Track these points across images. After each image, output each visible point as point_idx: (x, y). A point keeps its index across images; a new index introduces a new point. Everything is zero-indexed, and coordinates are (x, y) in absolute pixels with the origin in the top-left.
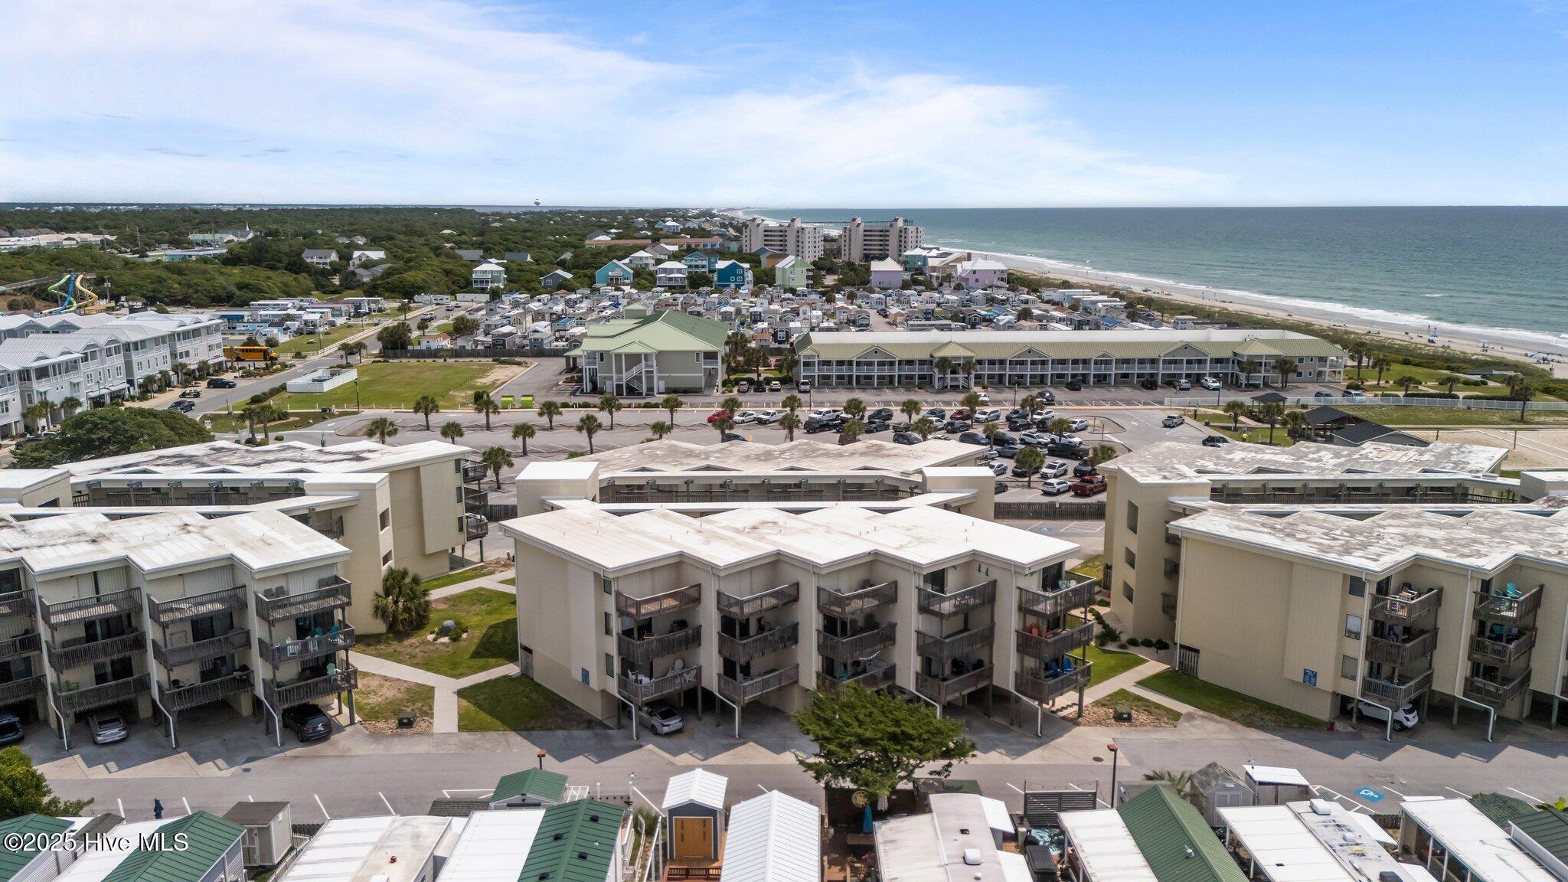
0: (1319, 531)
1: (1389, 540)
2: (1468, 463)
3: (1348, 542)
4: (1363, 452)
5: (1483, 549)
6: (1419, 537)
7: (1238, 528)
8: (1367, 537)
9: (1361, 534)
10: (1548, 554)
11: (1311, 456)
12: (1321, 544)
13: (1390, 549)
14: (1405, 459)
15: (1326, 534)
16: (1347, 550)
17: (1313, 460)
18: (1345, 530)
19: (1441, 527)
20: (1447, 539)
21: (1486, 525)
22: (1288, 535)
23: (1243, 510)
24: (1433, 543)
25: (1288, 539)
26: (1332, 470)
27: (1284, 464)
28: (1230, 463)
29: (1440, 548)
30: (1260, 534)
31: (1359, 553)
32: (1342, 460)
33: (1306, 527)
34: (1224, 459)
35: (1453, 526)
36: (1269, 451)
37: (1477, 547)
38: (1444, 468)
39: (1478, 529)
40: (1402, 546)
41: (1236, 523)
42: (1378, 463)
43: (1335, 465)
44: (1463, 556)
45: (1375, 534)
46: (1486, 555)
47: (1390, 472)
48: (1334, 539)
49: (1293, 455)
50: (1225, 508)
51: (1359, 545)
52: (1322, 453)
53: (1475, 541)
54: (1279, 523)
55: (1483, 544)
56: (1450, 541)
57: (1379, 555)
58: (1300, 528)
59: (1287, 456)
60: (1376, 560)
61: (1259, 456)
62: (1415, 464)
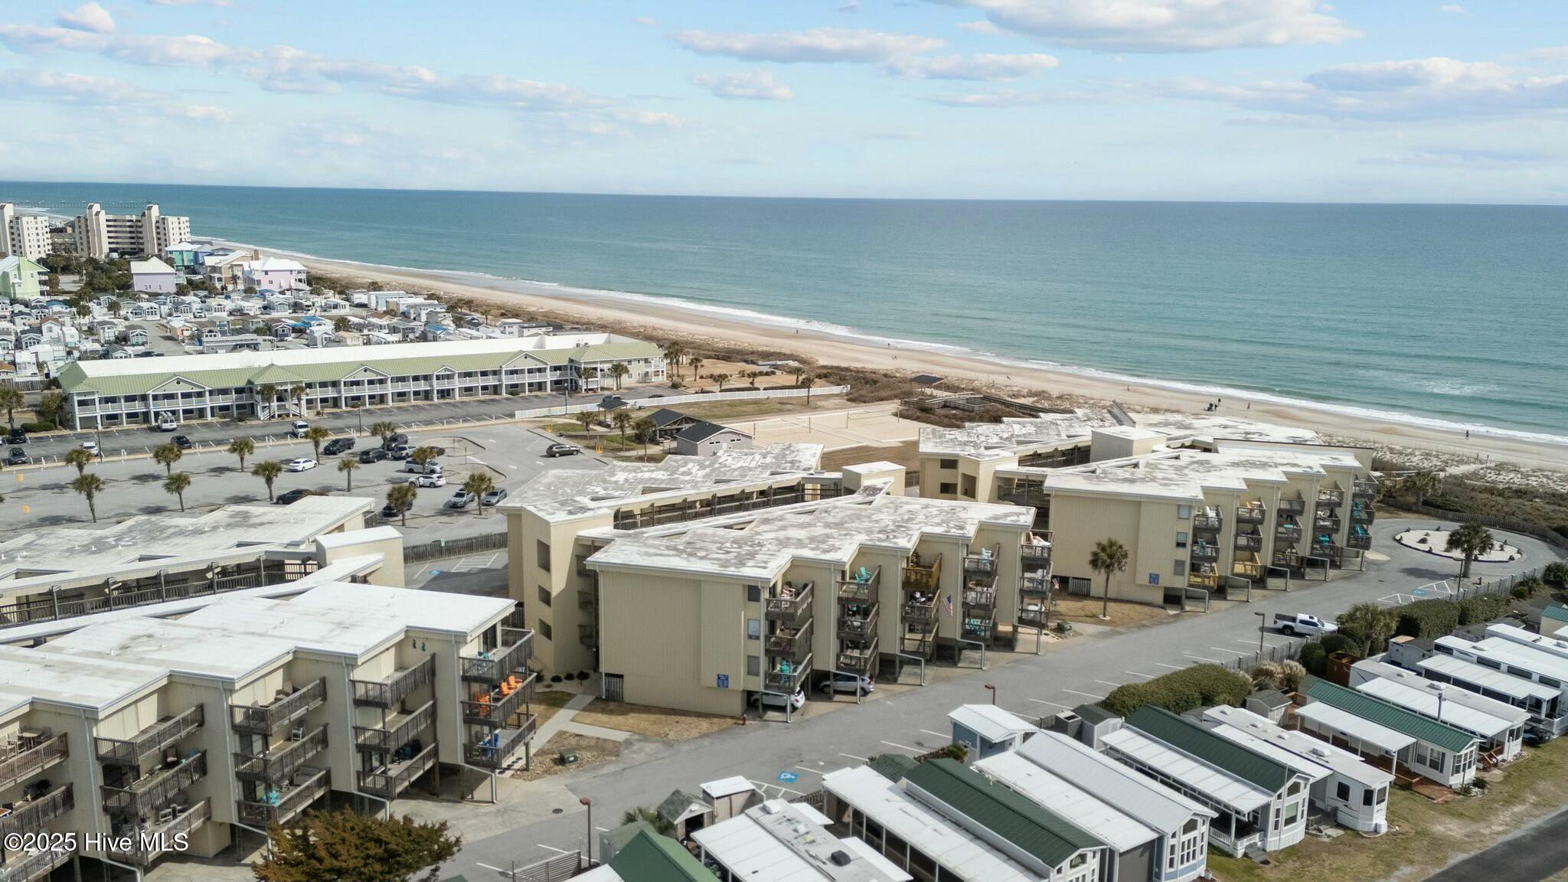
0: (714, 547)
1: (769, 546)
2: (800, 462)
3: (738, 553)
4: (720, 461)
5: (837, 544)
6: (789, 539)
7: (646, 554)
8: (751, 546)
9: (746, 544)
10: (880, 540)
11: (682, 469)
12: (719, 559)
13: (772, 555)
14: (754, 463)
15: (720, 548)
16: (741, 563)
17: (684, 474)
18: (733, 542)
20: (809, 538)
21: (831, 520)
22: (691, 555)
23: (646, 535)
24: (800, 543)
27: (663, 481)
28: (617, 486)
29: (806, 547)
30: (668, 558)
31: (751, 563)
32: (707, 470)
33: (703, 543)
35: (808, 525)
36: (646, 469)
37: (831, 542)
38: (785, 469)
39: (827, 525)
40: (779, 551)
41: (643, 551)
42: (737, 470)
43: (704, 477)
44: (825, 551)
45: (756, 542)
46: (840, 549)
47: (748, 478)
48: (728, 552)
51: (748, 555)
52: (690, 465)
53: (828, 536)
55: (834, 538)
56: (812, 539)
57: (766, 562)
58: (698, 546)
59: (662, 473)
60: (765, 568)
61: (639, 475)
62: (764, 467)
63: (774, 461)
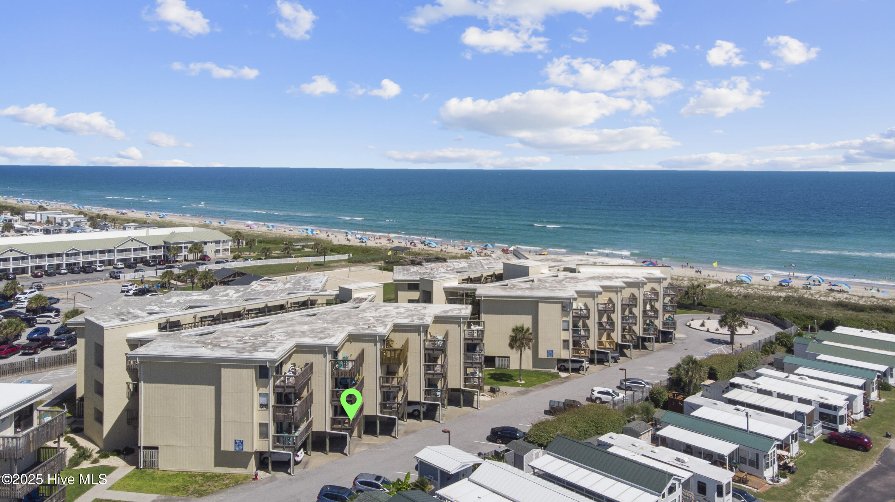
0: (235, 340)
1: (279, 337)
2: (310, 286)
3: (254, 343)
4: (252, 287)
5: (331, 333)
6: (295, 332)
7: (180, 347)
8: (265, 338)
9: (261, 336)
10: (363, 329)
11: (222, 294)
12: (238, 348)
13: (280, 343)
14: (276, 288)
15: (240, 341)
16: (255, 348)
17: (223, 296)
18: (251, 336)
19: (305, 323)
20: (310, 331)
21: (329, 318)
22: (215, 346)
23: (183, 335)
24: (304, 334)
25: (215, 349)
26: (236, 300)
27: (206, 301)
28: (170, 305)
29: (307, 336)
30: (197, 349)
31: (263, 349)
32: (241, 293)
33: (227, 339)
34: (165, 303)
35: (311, 322)
36: (194, 294)
37: (327, 332)
38: (299, 290)
39: (326, 321)
40: (286, 340)
41: (178, 344)
42: (263, 292)
43: (237, 297)
44: (321, 338)
45: (269, 335)
46: (334, 336)
47: (270, 296)
48: (245, 343)
49: (210, 294)
50: (170, 335)
51: (261, 343)
52: (228, 291)
53: (325, 329)
54: (208, 339)
55: (330, 329)
56: (313, 331)
57: (274, 348)
58: (222, 339)
59: (207, 296)
60: (273, 351)
61: (189, 298)
62: (283, 290)
63: (291, 286)
